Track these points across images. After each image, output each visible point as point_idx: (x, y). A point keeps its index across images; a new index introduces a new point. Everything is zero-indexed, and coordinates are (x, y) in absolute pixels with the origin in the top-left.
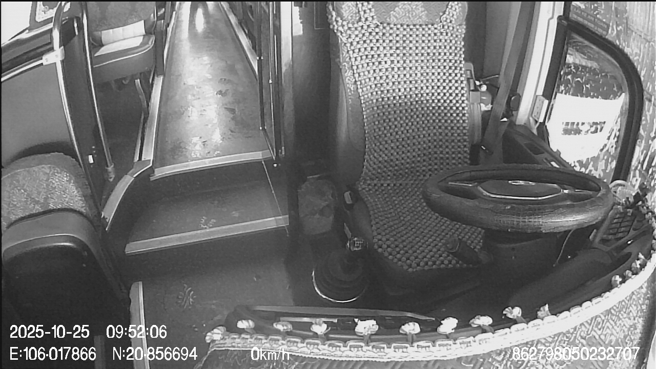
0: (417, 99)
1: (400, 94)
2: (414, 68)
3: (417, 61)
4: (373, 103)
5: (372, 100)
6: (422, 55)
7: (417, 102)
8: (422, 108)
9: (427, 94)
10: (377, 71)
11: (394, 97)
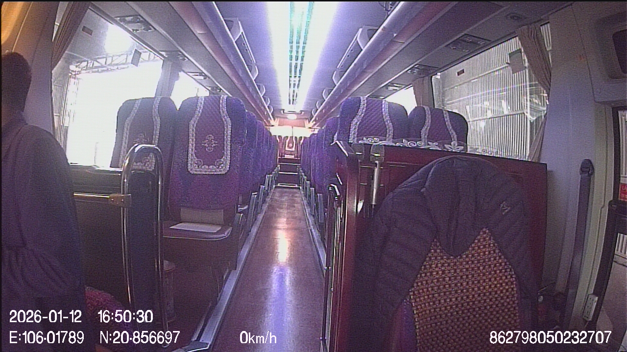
0: (468, 307)
1: (451, 303)
2: (465, 277)
3: (467, 269)
4: (426, 313)
5: (425, 311)
6: (473, 262)
7: (468, 310)
8: (475, 316)
9: (479, 301)
10: (429, 282)
11: (446, 307)
